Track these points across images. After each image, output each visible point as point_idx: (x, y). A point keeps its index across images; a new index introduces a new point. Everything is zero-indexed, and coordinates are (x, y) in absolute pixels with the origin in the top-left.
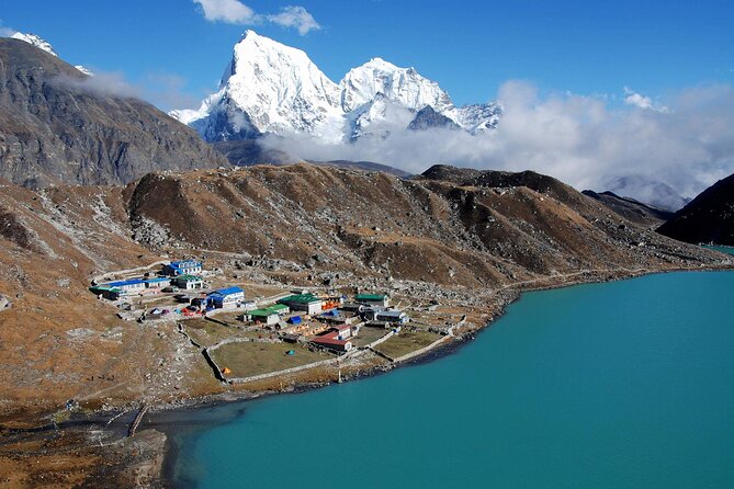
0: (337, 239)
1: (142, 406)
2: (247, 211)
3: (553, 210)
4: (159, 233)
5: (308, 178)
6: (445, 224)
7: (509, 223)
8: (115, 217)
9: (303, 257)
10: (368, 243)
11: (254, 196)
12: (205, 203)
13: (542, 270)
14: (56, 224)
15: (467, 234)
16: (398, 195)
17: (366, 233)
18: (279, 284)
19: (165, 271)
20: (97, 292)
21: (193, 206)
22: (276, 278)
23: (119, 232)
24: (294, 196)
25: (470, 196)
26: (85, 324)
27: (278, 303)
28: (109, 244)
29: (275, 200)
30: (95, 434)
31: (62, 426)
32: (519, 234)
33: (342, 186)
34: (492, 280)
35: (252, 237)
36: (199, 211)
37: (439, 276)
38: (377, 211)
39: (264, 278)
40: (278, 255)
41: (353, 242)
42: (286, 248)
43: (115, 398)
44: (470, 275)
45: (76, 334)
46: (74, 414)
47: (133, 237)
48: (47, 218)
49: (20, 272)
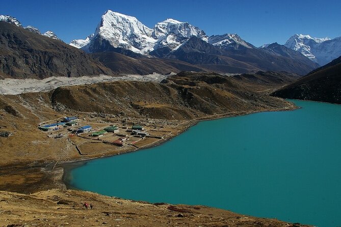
0: (130, 106)
1: (56, 161)
2: (96, 99)
3: (219, 93)
4: (62, 107)
5: (120, 86)
6: (175, 99)
7: (200, 98)
8: (46, 102)
9: (116, 113)
10: (142, 108)
11: (98, 93)
12: (79, 97)
13: (210, 113)
14: (25, 106)
15: (183, 102)
16: (157, 90)
17: (141, 104)
18: (106, 123)
19: (65, 121)
20: (40, 129)
21: (75, 98)
22: (105, 121)
23: (48, 107)
24: (115, 93)
25: (186, 89)
26: (37, 139)
27: (105, 129)
28: (44, 111)
29: (107, 94)
30: (43, 169)
31: (33, 167)
32: (203, 102)
33: (134, 88)
34: (189, 117)
35: (97, 107)
36: (77, 100)
37: (168, 117)
38: (148, 96)
39: (100, 120)
40: (107, 113)
41: (136, 107)
42: (110, 111)
43: (48, 159)
44: (180, 116)
45: (35, 142)
46: (36, 164)
47: (53, 109)
48: (22, 104)
49: (15, 124)
